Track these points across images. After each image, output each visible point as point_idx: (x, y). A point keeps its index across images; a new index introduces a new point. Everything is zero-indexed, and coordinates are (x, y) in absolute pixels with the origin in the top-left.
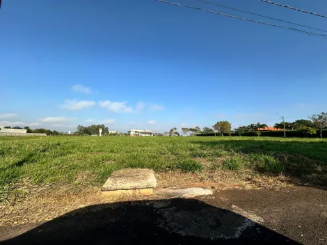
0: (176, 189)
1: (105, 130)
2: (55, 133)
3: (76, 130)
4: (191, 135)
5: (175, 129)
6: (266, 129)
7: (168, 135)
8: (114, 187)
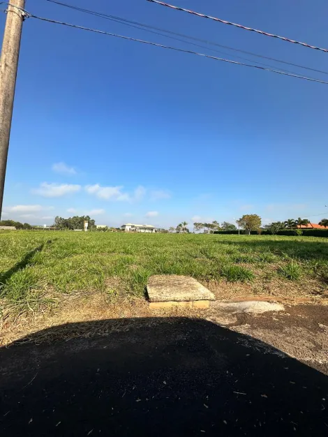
0: (228, 302)
1: (92, 224)
2: (27, 227)
3: (53, 223)
4: (206, 232)
5: (185, 224)
6: (309, 226)
7: (175, 231)
8: (164, 298)
